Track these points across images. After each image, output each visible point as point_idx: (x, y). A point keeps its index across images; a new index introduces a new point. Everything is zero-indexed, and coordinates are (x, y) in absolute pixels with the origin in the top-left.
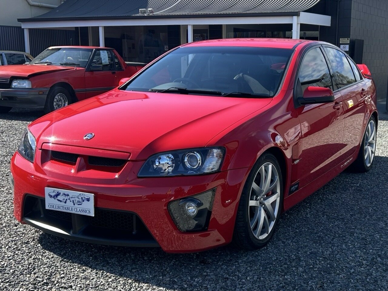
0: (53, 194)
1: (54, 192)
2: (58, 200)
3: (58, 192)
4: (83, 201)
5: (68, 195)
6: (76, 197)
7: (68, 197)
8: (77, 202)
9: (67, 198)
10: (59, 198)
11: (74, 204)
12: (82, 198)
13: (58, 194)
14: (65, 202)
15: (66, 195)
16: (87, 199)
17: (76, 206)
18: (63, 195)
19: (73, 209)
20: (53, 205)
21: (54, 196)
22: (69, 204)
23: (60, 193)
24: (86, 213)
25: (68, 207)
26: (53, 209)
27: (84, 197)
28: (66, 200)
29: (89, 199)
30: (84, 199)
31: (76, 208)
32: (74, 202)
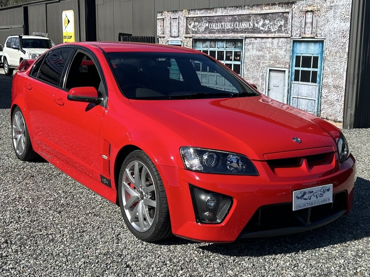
0: (299, 196)
1: (301, 193)
2: (304, 199)
3: (304, 192)
4: (325, 192)
5: (312, 192)
6: (319, 191)
7: (313, 193)
8: (319, 195)
9: (311, 194)
10: (305, 197)
11: (317, 198)
12: (324, 190)
13: (305, 193)
14: (310, 199)
15: (311, 192)
16: (327, 190)
17: (319, 198)
18: (308, 193)
19: (316, 203)
20: (299, 205)
21: (301, 197)
22: (313, 199)
23: (306, 192)
24: (327, 202)
25: (312, 202)
26: (300, 209)
27: (325, 189)
28: (311, 196)
29: (329, 189)
30: (325, 190)
31: (318, 200)
32: (317, 196)
